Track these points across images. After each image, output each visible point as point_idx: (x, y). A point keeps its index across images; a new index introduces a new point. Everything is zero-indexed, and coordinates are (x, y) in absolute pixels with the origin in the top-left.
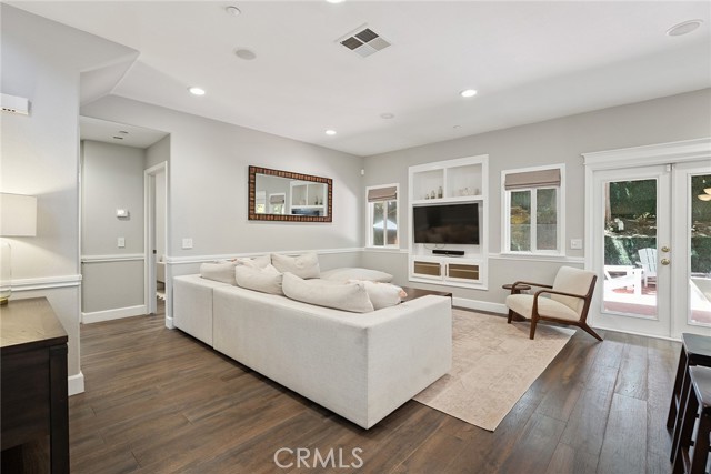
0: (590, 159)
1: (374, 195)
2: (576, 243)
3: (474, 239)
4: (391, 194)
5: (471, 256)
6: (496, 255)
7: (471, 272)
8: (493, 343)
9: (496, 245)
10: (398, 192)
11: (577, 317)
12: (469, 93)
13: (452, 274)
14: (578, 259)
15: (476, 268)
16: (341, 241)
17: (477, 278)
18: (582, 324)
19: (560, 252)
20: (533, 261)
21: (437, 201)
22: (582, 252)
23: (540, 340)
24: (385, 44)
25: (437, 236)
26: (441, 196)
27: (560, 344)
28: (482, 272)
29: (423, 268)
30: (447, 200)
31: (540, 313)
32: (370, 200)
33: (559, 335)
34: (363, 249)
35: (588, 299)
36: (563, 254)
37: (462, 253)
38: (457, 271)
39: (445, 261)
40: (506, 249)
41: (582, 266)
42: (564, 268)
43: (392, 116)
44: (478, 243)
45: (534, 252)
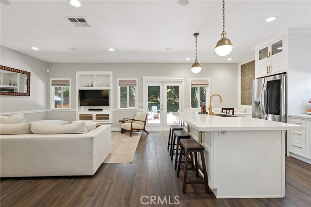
0: (145, 78)
1: (54, 83)
2: (141, 104)
3: (107, 104)
4: (67, 83)
5: (105, 110)
6: (115, 110)
7: (106, 117)
8: (120, 141)
9: (115, 106)
10: (70, 82)
11: (143, 128)
12: (111, 50)
13: (98, 118)
14: (141, 110)
15: (108, 115)
16: (36, 106)
17: (108, 119)
18: (144, 130)
19: (136, 108)
20: (128, 111)
21: (90, 88)
22: (142, 107)
23: (133, 137)
24: (88, 26)
25: (85, 103)
26: (92, 86)
27: (139, 137)
28: (110, 117)
29: (83, 117)
30: (95, 88)
31: (133, 128)
32: (53, 85)
33: (138, 134)
34: (48, 110)
35: (145, 122)
36: (137, 108)
37: (101, 110)
38: (99, 117)
39: (94, 113)
40: (119, 107)
41: (142, 112)
42: (138, 113)
43: (75, 49)
44: (108, 105)
45: (129, 108)
